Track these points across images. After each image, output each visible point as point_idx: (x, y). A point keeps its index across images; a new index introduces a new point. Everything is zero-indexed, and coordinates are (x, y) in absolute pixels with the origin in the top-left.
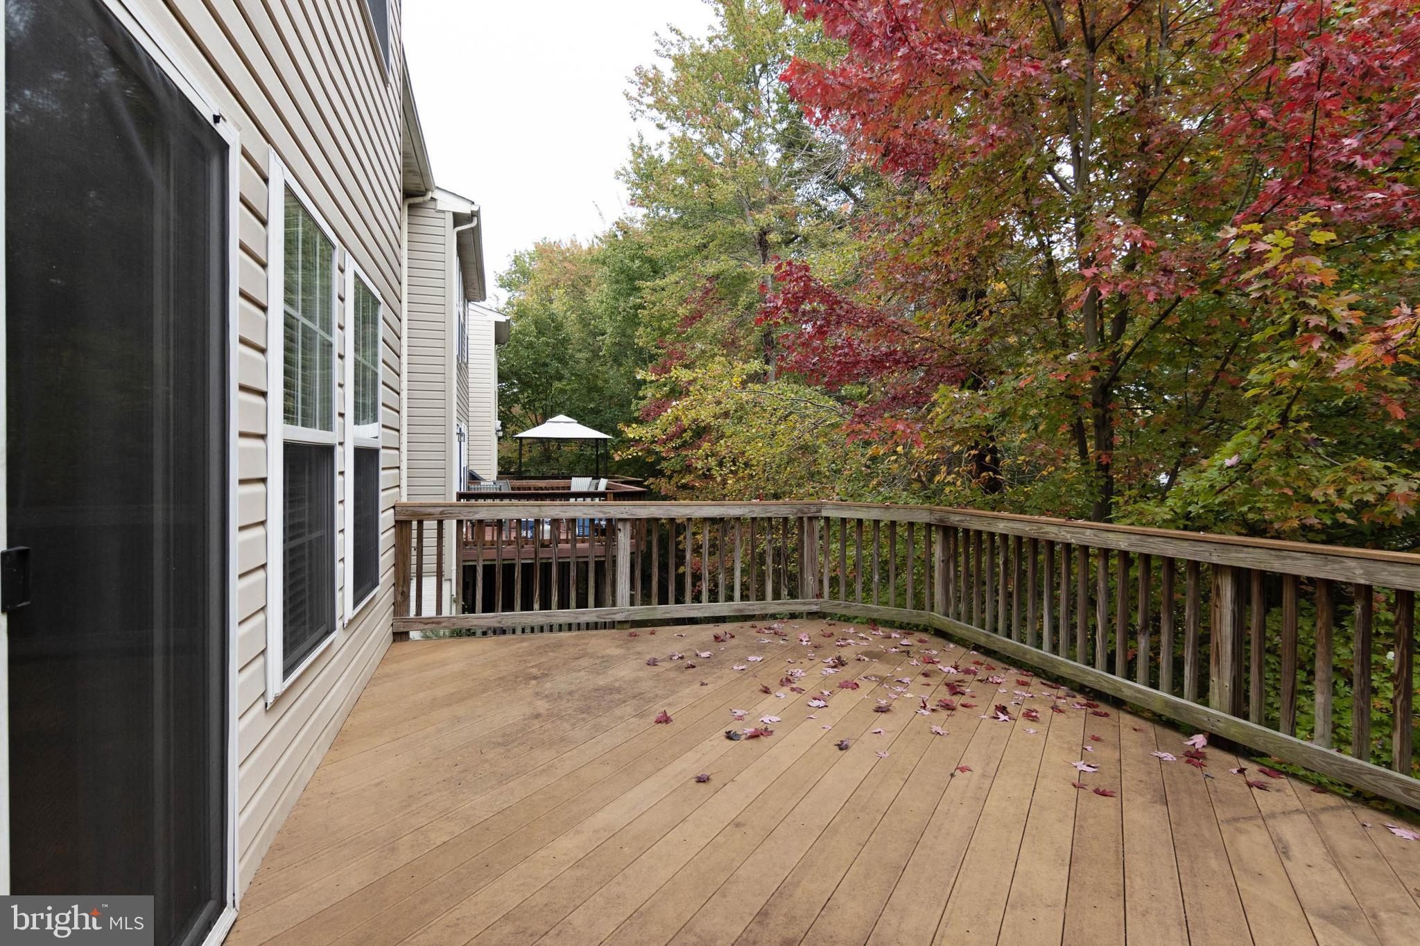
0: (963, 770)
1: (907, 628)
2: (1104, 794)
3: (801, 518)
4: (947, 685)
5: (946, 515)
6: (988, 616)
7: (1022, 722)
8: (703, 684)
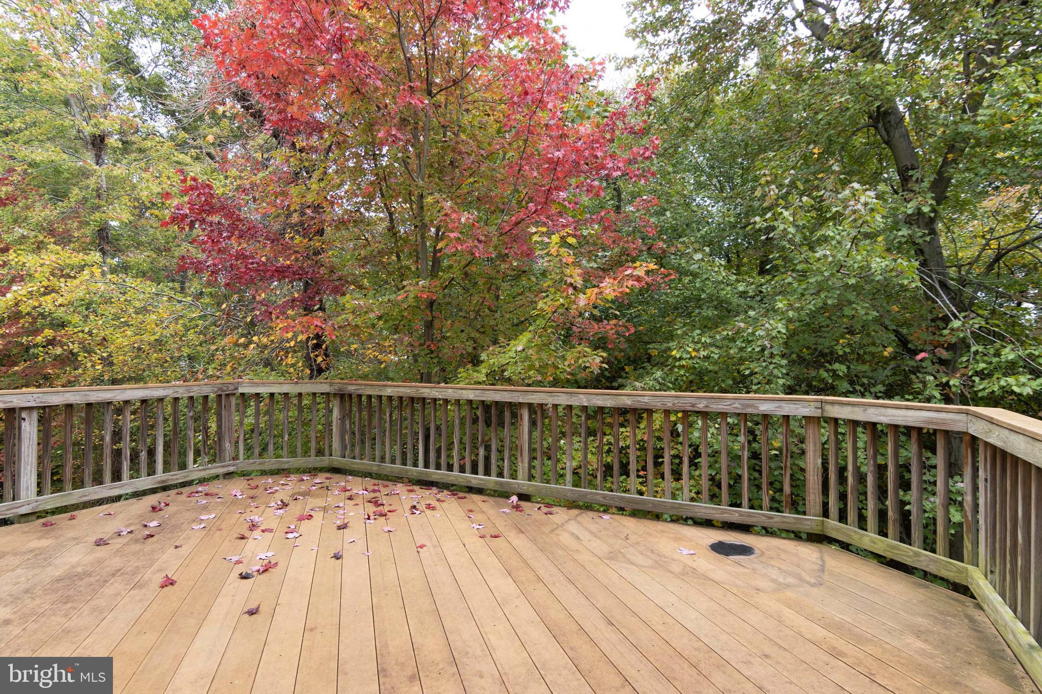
0: (421, 547)
1: (313, 471)
2: (496, 537)
3: (220, 396)
4: (370, 502)
5: (345, 386)
6: (377, 453)
7: (428, 512)
8: (176, 547)
